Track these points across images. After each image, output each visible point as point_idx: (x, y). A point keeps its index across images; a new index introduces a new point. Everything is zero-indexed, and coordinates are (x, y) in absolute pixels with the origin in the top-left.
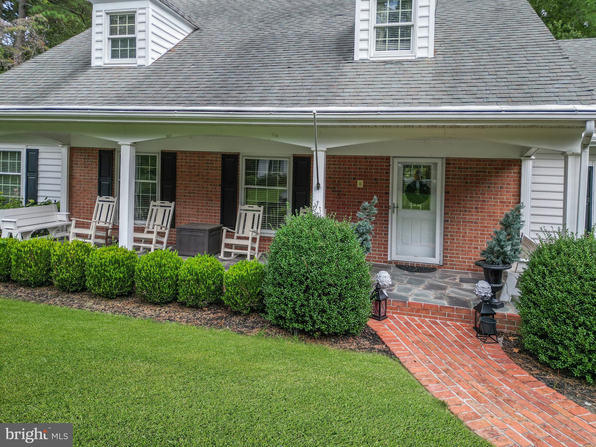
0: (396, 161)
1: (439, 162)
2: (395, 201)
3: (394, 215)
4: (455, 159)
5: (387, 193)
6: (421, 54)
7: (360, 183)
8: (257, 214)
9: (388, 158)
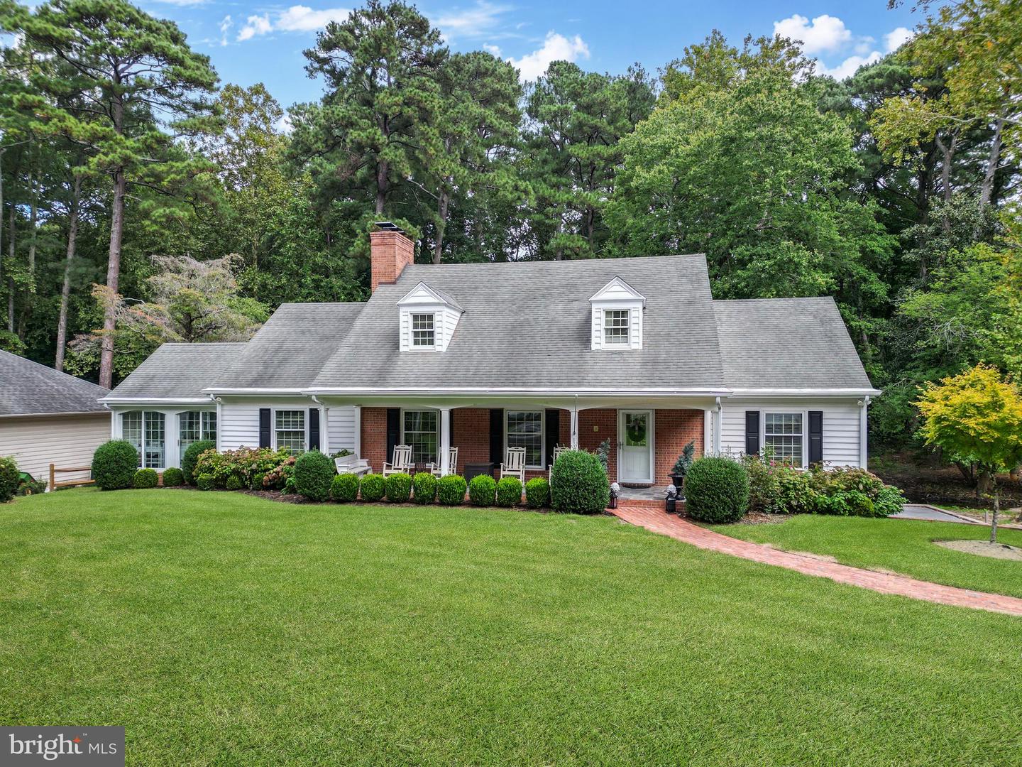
0: (621, 412)
1: (651, 412)
2: (621, 441)
3: (621, 450)
4: (661, 410)
5: (616, 435)
6: (634, 346)
7: (596, 429)
8: (521, 453)
9: (615, 410)
